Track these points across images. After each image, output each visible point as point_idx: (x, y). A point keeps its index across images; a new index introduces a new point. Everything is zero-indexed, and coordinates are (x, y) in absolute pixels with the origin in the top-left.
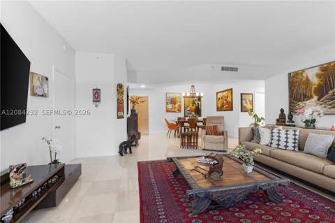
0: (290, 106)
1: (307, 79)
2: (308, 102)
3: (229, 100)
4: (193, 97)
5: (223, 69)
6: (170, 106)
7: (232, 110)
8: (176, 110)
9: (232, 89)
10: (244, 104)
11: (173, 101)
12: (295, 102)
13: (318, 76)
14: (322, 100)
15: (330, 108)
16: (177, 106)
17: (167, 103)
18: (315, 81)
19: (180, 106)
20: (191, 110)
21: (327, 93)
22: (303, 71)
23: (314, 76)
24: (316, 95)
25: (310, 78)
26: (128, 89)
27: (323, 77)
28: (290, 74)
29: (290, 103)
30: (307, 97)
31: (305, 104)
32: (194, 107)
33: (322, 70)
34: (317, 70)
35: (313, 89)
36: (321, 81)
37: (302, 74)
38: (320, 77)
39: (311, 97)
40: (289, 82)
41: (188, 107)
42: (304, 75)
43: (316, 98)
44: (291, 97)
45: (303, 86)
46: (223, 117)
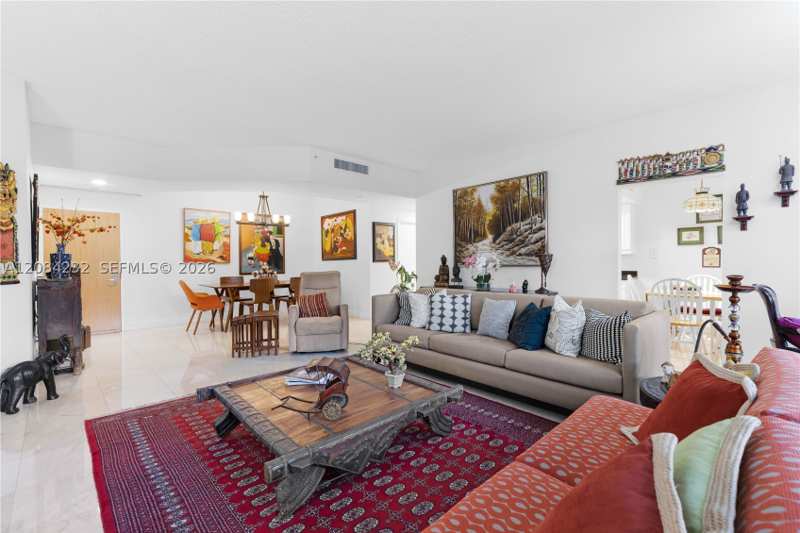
0: (456, 251)
1: (480, 205)
2: (481, 243)
3: (349, 234)
4: (264, 224)
5: (338, 164)
6: (196, 247)
7: (355, 257)
8: (214, 257)
9: (354, 212)
10: (379, 246)
11: (206, 234)
12: (463, 243)
13: (494, 200)
14: (498, 241)
15: (508, 256)
16: (217, 245)
17: (186, 238)
18: (490, 208)
19: (227, 247)
20: (259, 257)
21: (504, 230)
22: (474, 189)
23: (489, 200)
24: (491, 233)
25: (484, 203)
26: (34, 184)
27: (499, 202)
28: (455, 192)
29: (457, 245)
30: (479, 236)
31: (477, 247)
32: (266, 251)
33: (498, 191)
34: (491, 190)
35: (487, 222)
36: (498, 209)
37: (472, 194)
38: (496, 203)
39: (484, 236)
40: (455, 206)
41: (249, 249)
42: (476, 195)
43: (490, 237)
44: (457, 234)
45: (474, 216)
46: (337, 275)
